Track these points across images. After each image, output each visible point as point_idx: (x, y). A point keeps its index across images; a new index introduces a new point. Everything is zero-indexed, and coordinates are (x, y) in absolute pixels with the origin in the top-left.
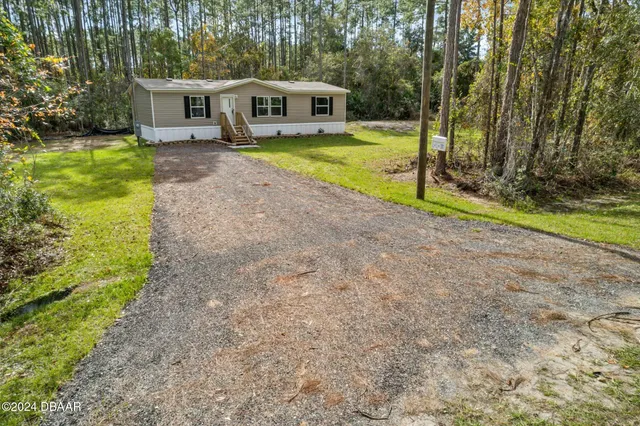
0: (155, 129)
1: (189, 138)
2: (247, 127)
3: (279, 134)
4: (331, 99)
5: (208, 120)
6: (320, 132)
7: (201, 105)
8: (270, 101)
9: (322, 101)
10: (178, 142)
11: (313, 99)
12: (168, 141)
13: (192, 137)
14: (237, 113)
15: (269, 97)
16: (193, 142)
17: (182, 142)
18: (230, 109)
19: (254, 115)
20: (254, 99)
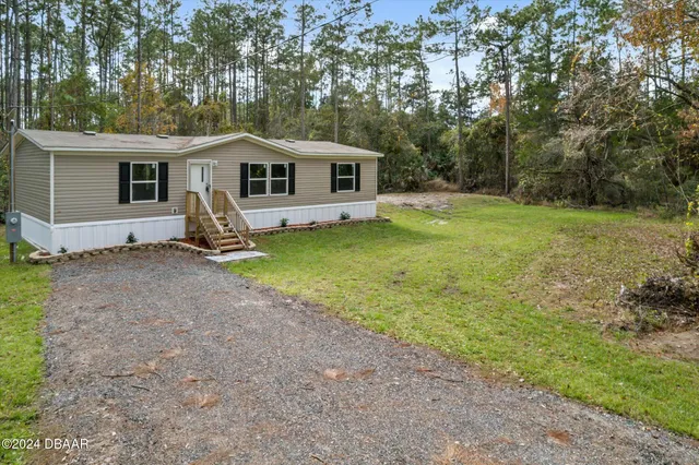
0: (53, 226)
1: (122, 242)
2: (237, 215)
3: (284, 225)
4: (358, 166)
5: (163, 204)
6: (343, 218)
7: (152, 177)
8: (269, 171)
9: (347, 169)
10: (101, 252)
11: (334, 166)
12: (80, 250)
13: (131, 239)
14: (215, 192)
15: (268, 164)
16: (133, 250)
17: (111, 250)
18: (204, 185)
19: (244, 194)
20: (244, 167)
